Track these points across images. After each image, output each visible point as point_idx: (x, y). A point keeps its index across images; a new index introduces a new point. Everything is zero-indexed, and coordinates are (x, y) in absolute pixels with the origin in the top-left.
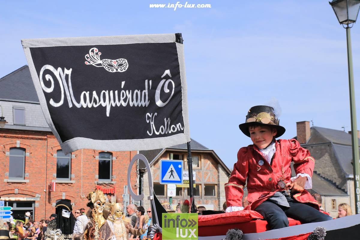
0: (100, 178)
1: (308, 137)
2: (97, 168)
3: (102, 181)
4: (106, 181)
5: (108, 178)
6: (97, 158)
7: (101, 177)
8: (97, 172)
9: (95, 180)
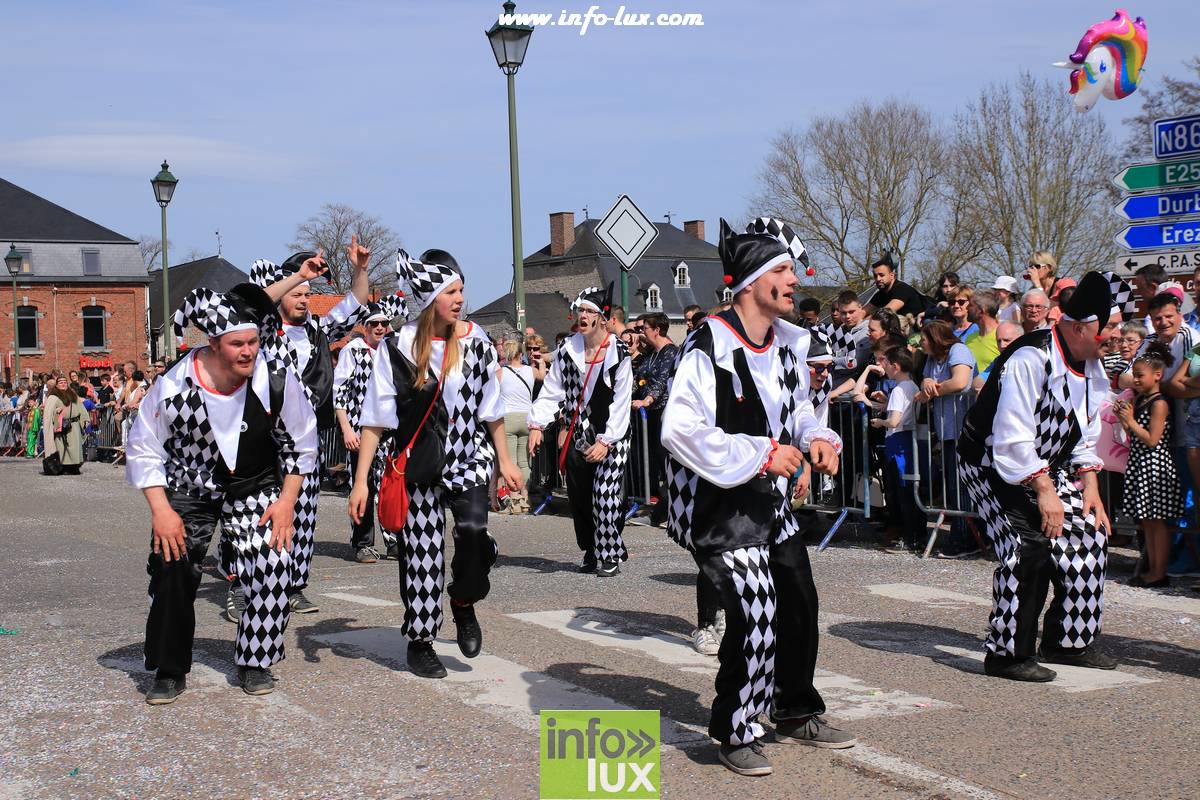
0: (86, 345)
1: (569, 241)
2: (82, 329)
3: (88, 350)
4: (97, 349)
5: (102, 345)
6: (80, 315)
7: (87, 343)
8: (82, 337)
9: (79, 348)
